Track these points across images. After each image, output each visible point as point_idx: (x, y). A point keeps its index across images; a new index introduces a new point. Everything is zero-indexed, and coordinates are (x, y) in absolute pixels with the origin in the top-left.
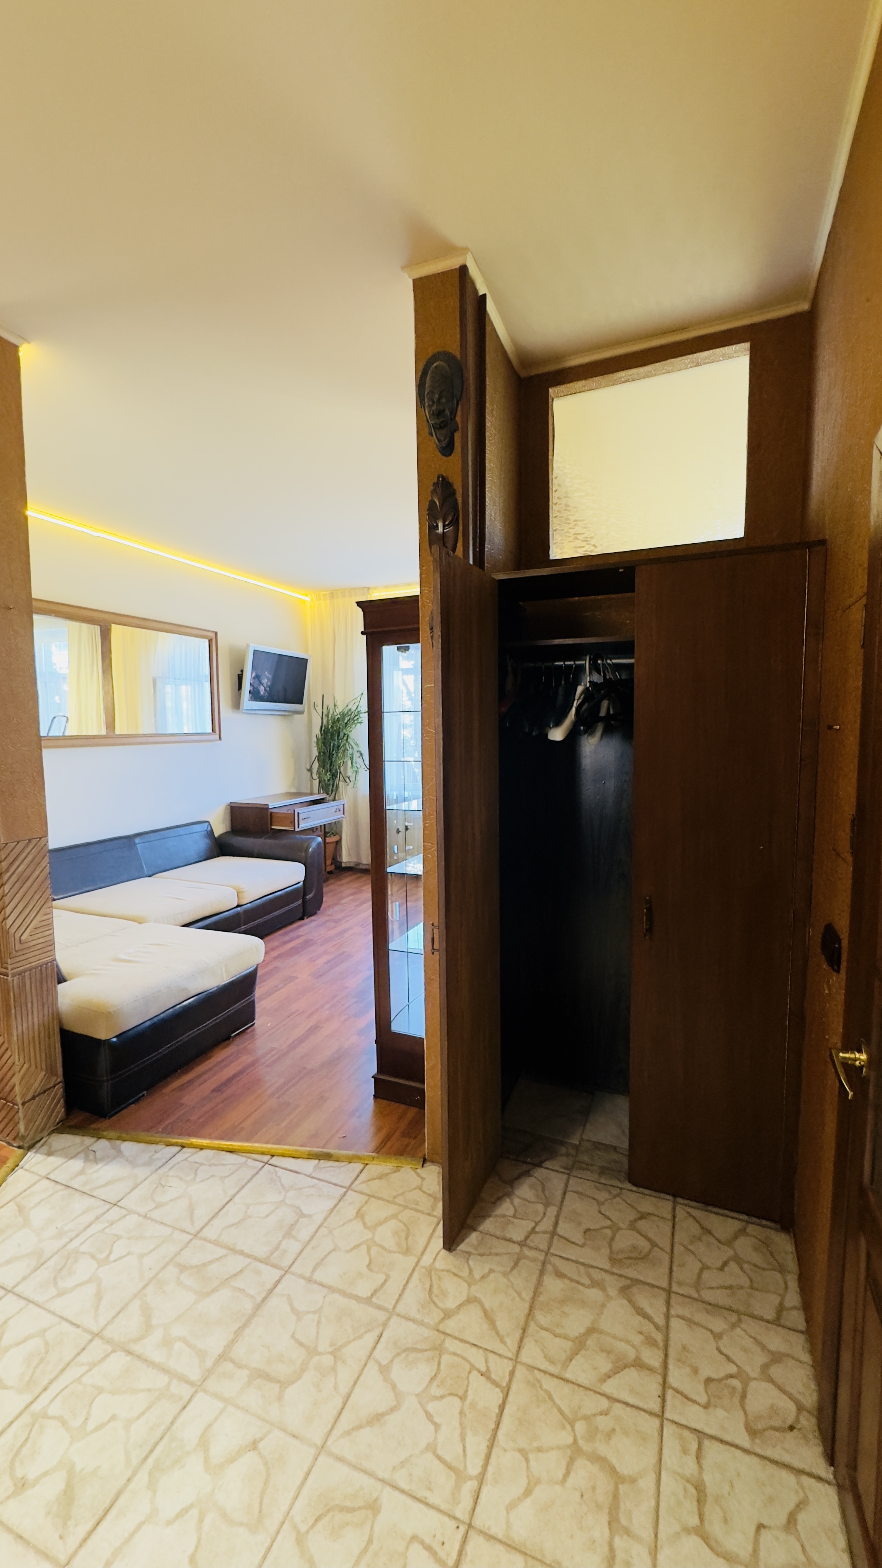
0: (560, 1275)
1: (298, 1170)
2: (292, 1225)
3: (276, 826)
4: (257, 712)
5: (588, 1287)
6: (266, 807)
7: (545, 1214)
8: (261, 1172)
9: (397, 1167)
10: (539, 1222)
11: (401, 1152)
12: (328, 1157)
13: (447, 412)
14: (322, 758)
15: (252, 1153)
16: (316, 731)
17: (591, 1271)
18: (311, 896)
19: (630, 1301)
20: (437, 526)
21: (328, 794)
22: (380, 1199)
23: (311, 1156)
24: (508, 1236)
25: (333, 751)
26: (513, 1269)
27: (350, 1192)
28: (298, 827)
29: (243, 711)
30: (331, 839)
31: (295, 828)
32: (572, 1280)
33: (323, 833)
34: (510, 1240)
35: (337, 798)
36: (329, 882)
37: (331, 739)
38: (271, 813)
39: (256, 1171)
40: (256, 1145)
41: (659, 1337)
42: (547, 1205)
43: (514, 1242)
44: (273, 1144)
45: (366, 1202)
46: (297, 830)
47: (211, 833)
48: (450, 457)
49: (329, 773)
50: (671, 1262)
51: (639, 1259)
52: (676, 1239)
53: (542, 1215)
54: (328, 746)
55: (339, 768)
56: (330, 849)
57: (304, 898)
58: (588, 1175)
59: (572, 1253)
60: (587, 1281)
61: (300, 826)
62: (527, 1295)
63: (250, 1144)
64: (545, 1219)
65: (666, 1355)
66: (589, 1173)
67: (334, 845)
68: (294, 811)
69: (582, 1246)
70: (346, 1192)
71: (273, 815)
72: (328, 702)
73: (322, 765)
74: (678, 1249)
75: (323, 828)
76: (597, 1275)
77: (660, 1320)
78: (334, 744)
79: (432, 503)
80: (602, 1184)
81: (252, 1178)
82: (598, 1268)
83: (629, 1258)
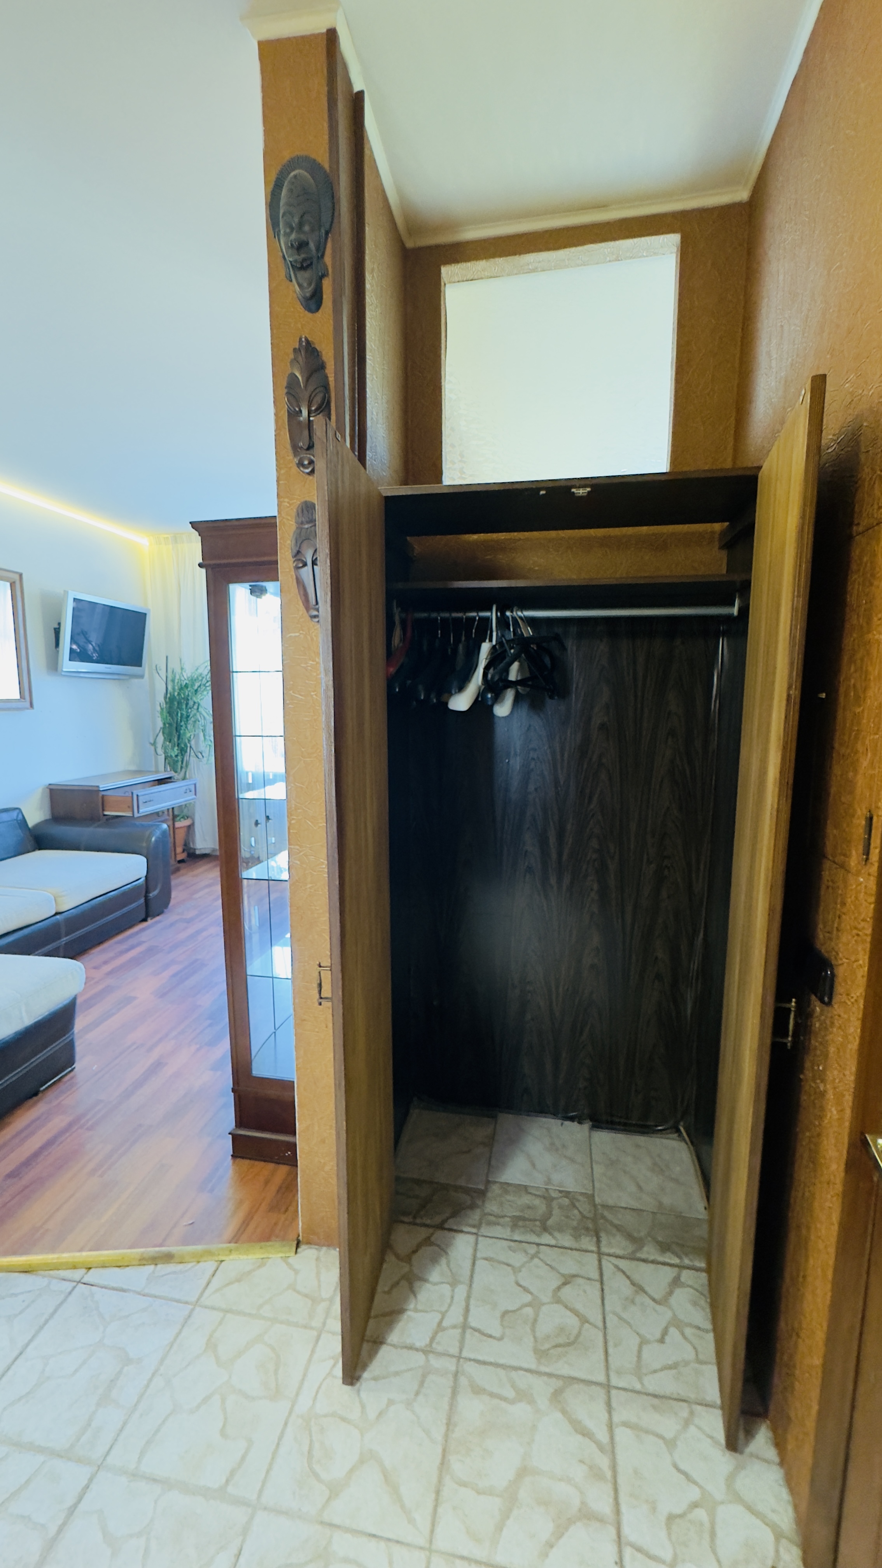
0: (477, 1390)
1: (125, 1287)
2: (112, 1381)
3: (109, 811)
4: (82, 675)
5: (512, 1402)
6: (96, 789)
7: (452, 1297)
8: (71, 1299)
9: (262, 1259)
10: (447, 1311)
11: (266, 1237)
12: (168, 1258)
13: (312, 245)
14: (167, 731)
15: (58, 1269)
16: (161, 699)
17: (514, 1374)
18: (155, 893)
19: (564, 1412)
20: (301, 411)
21: (176, 772)
22: (239, 1313)
23: (144, 1261)
24: (409, 1341)
25: (181, 721)
26: (417, 1394)
27: (198, 1309)
28: (138, 812)
29: (63, 673)
30: (181, 824)
31: (133, 814)
32: (492, 1395)
33: (171, 816)
34: (411, 1348)
35: (187, 776)
36: (182, 872)
37: (178, 708)
38: (103, 796)
39: (63, 1296)
40: (65, 1255)
41: (604, 1462)
42: (454, 1284)
43: (417, 1350)
44: (90, 1250)
45: (220, 1323)
46: (136, 815)
47: (24, 822)
48: (317, 314)
49: (176, 748)
50: (606, 1342)
51: (569, 1344)
52: (608, 1308)
53: (449, 1301)
54: (174, 717)
55: (189, 741)
56: (180, 836)
57: (146, 897)
58: (498, 1231)
59: (488, 1351)
60: (510, 1393)
61: (141, 811)
62: (438, 1434)
63: (55, 1256)
64: (452, 1308)
65: (616, 1490)
66: (499, 1228)
67: (186, 829)
68: (132, 793)
69: (500, 1339)
70: (192, 1310)
71: (105, 798)
72: (174, 665)
73: (169, 738)
74: (611, 1320)
75: (171, 811)
76: (524, 1380)
77: (602, 1436)
78: (182, 714)
79: (293, 377)
80: (516, 1241)
81: (55, 1311)
82: (521, 1369)
83: (557, 1346)
